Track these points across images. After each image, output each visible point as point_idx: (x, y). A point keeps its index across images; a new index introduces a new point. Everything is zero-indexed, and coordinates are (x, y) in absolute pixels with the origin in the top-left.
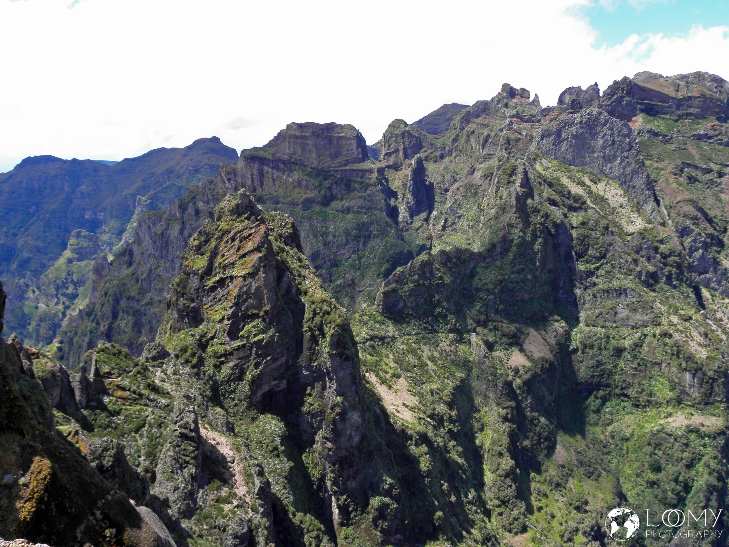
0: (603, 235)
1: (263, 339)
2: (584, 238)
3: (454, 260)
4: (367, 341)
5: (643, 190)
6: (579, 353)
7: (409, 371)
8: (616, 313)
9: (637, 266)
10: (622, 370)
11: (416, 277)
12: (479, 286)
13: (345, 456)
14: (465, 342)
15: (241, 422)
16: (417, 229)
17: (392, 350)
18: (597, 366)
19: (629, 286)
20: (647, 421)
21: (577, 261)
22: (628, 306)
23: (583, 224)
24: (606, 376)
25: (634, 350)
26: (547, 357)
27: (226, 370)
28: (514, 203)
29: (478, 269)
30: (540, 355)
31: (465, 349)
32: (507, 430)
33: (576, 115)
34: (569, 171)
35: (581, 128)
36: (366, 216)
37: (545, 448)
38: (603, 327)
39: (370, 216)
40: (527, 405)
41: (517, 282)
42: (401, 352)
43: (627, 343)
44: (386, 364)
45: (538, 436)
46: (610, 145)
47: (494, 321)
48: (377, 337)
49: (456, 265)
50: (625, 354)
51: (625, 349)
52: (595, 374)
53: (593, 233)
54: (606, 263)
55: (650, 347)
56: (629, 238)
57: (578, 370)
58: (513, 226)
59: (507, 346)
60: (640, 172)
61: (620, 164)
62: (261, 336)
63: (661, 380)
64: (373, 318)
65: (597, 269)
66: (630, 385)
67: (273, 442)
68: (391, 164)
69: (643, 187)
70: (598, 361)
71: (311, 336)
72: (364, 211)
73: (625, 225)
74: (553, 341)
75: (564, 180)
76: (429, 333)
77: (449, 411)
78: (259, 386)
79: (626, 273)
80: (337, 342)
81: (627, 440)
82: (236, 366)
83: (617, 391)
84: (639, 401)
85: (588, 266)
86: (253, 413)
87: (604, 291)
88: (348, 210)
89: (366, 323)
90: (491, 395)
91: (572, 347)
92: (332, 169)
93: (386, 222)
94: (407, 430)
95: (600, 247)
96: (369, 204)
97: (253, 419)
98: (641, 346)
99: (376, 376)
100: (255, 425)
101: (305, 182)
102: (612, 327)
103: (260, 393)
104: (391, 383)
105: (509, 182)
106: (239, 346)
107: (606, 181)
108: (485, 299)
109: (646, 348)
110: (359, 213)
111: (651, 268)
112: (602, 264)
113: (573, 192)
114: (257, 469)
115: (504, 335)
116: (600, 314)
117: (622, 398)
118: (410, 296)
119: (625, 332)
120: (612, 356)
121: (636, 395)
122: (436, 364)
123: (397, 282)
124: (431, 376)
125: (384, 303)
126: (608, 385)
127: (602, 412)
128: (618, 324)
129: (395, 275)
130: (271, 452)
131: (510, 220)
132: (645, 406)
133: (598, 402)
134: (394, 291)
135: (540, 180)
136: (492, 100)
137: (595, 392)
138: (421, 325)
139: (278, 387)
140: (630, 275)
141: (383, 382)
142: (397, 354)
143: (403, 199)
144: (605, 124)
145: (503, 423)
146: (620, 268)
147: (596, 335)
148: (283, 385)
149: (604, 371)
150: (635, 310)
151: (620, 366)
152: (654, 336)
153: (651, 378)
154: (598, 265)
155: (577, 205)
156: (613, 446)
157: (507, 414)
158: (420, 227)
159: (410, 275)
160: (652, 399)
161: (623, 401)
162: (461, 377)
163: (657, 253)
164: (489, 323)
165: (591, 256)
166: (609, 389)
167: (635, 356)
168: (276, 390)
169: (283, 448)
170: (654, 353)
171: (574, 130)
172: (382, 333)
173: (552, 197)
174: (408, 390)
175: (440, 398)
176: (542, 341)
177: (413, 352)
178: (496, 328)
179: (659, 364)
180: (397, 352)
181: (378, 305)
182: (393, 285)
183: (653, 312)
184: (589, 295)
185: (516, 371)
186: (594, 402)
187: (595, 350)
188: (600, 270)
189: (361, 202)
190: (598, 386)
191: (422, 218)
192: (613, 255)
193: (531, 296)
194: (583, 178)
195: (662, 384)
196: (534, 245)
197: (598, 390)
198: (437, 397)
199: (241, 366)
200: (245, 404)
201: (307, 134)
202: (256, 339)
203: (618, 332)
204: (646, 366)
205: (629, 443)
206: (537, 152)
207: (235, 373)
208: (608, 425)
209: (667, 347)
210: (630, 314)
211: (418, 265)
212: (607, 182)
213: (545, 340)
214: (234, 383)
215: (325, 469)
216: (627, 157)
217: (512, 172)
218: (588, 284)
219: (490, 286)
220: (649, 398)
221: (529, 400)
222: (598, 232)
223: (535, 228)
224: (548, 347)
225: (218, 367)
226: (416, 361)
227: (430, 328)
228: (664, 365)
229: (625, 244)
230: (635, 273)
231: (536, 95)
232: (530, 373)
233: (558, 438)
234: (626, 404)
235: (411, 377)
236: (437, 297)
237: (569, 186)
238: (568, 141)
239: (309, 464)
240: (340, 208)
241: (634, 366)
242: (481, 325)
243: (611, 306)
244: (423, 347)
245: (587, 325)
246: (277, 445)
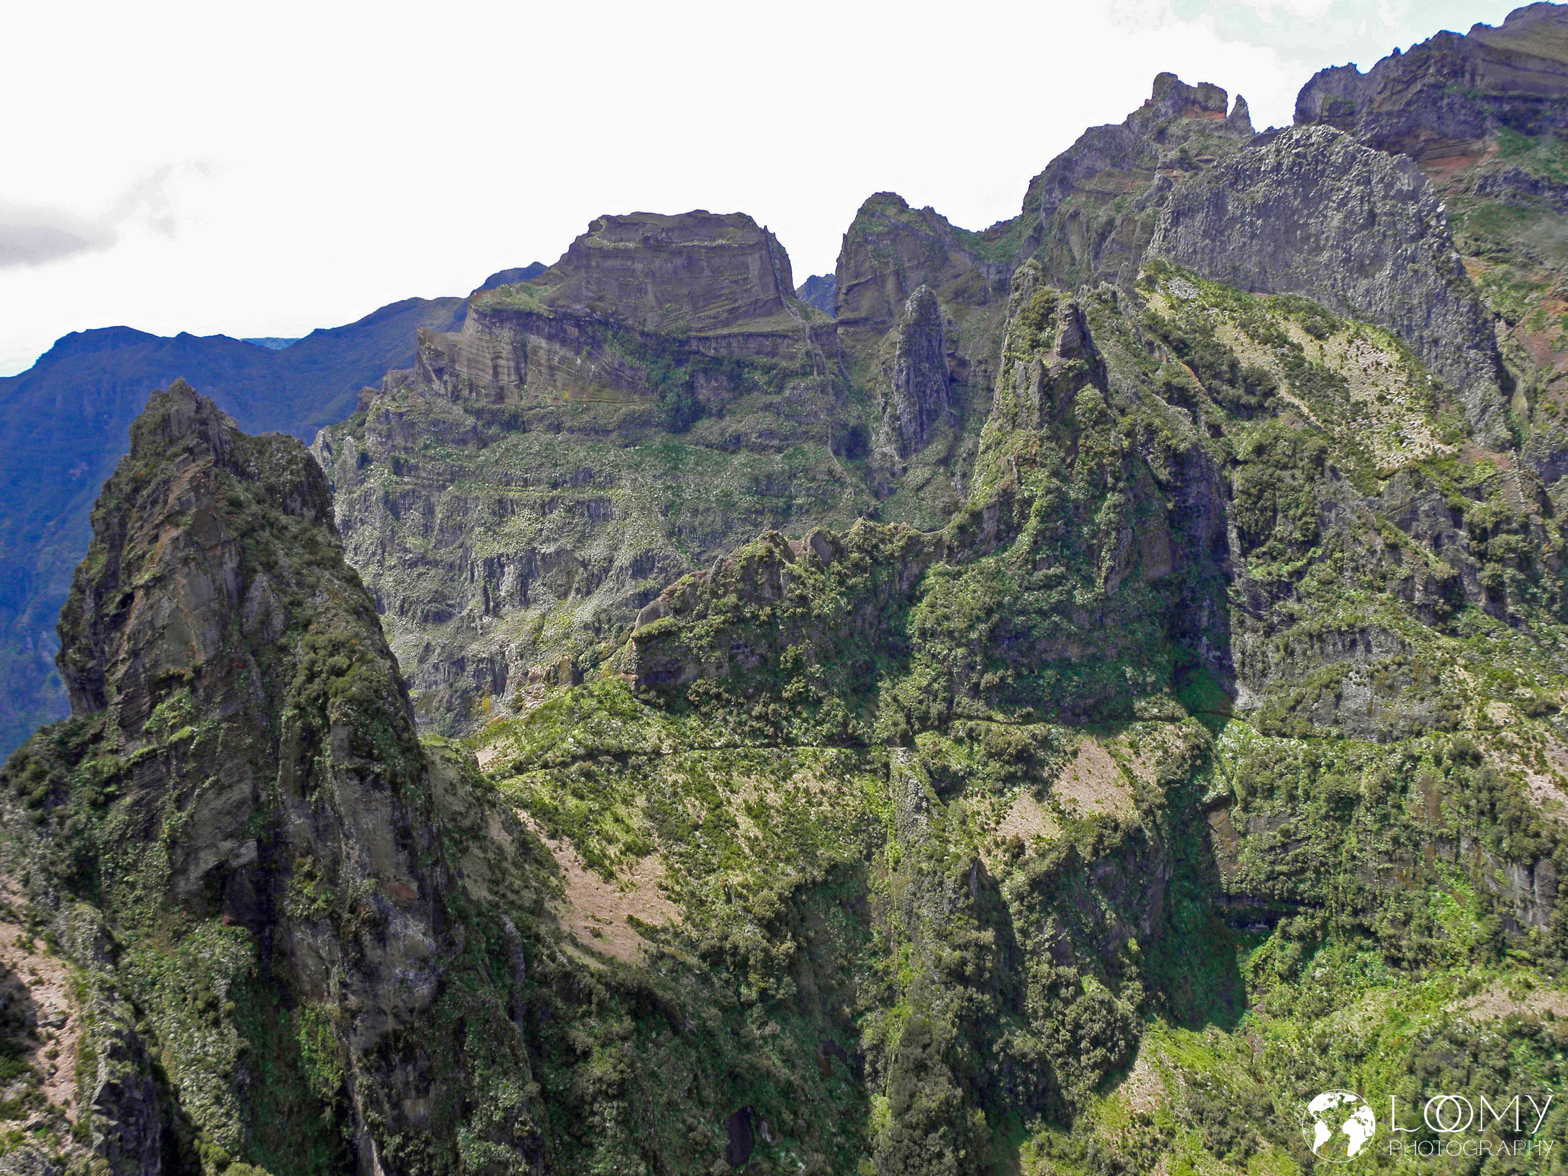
0: (1311, 479)
1: (191, 738)
2: (1262, 491)
3: (855, 555)
4: (573, 763)
5: (1459, 348)
6: (1236, 811)
7: (680, 839)
8: (1339, 697)
9: (1399, 562)
10: (1354, 858)
11: (732, 599)
12: (928, 625)
13: (395, 1032)
14: (874, 771)
15: (148, 941)
16: (920, 488)
17: (646, 786)
18: (1285, 847)
19: (1374, 619)
20: (1417, 1005)
21: (1244, 553)
22: (1372, 677)
23: (1260, 450)
24: (1310, 874)
25: (1381, 800)
26: (1120, 816)
27: (117, 816)
28: (1036, 401)
29: (931, 580)
30: (1098, 810)
31: (870, 789)
32: (955, 1006)
33: (1264, 150)
34: (1247, 307)
35: (1279, 183)
36: (779, 457)
37: (1095, 1066)
38: (1304, 737)
39: (789, 457)
40: (1040, 944)
41: (1040, 612)
42: (668, 791)
43: (1365, 783)
44: (617, 820)
45: (1073, 1032)
46: (1363, 227)
47: (970, 718)
48: (608, 752)
49: (858, 568)
50: (1360, 812)
51: (1359, 797)
52: (1278, 868)
53: (1286, 474)
54: (1322, 559)
55: (1427, 793)
56: (1382, 486)
57: (1233, 858)
58: (1035, 461)
59: (1000, 785)
60: (1451, 296)
61: (1394, 278)
62: (186, 731)
63: (1459, 887)
64: (608, 704)
65: (1299, 574)
66: (1375, 902)
67: (208, 989)
68: (863, 313)
69: (1459, 340)
70: (1286, 833)
71: (303, 729)
72: (776, 442)
73: (1379, 449)
74: (1149, 774)
75: (1228, 334)
76: (768, 746)
77: (765, 943)
78: (191, 854)
79: (1371, 586)
80: (351, 742)
81: (1360, 1058)
82: (137, 803)
83: (1345, 919)
84: (1399, 948)
85: (1274, 568)
86: (178, 917)
87: (1311, 636)
88: (734, 444)
89: (586, 717)
90: (924, 912)
91: (1211, 794)
92: (693, 334)
93: (830, 472)
94: (579, 976)
95: (1304, 514)
96: (787, 426)
97: (178, 936)
98: (1404, 790)
99: (577, 847)
100: (179, 950)
101: (628, 372)
102: (1328, 734)
103: (195, 873)
104: (615, 868)
105: (1035, 344)
106: (141, 756)
107: (1352, 330)
108: (945, 658)
109: (1416, 796)
110: (762, 449)
111: (1442, 569)
112: (1310, 563)
113: (1244, 365)
114: (108, 1043)
115: (991, 755)
116: (1298, 702)
117: (1357, 939)
118: (712, 647)
119: (1360, 749)
120: (1326, 817)
121: (1392, 931)
122: (766, 824)
123: (677, 612)
124: (739, 853)
125: (639, 667)
126: (1318, 903)
127: (1304, 977)
128: (1346, 729)
129: (671, 594)
130: (202, 1013)
131: (1026, 446)
132: (1415, 964)
133: (1293, 948)
134: (667, 634)
135: (1149, 336)
136: (1127, 124)
137: (1283, 921)
138: (741, 724)
139: (238, 856)
140: (1381, 590)
141: (593, 862)
142: (657, 797)
143: (884, 409)
144: (1345, 170)
145: (948, 985)
146: (1356, 569)
147: (1282, 759)
148: (249, 852)
149: (1303, 861)
150: (1390, 687)
151: (1347, 846)
152: (1438, 761)
153: (1430, 882)
154: (1299, 564)
155: (1253, 400)
156: (1322, 1075)
157: (964, 962)
158: (928, 482)
159: (714, 594)
160: (1434, 941)
161: (1360, 948)
162: (829, 859)
163: (1458, 524)
164: (957, 723)
165: (1281, 540)
166: (1321, 913)
167: (1386, 817)
168: (234, 864)
169: (231, 1005)
170: (1438, 811)
171: (1259, 190)
172: (626, 742)
173: (1175, 381)
174: (660, 886)
175: (746, 910)
176: (1116, 773)
177: (704, 790)
178: (972, 736)
179: (1452, 841)
180: (660, 790)
181: (626, 673)
182: (667, 621)
183: (1439, 693)
184: (1278, 650)
185: (1017, 849)
186: (1282, 948)
187: (1278, 803)
188: (1307, 579)
189: (768, 421)
190: (1292, 904)
191: (933, 459)
192: (1339, 535)
193: (1091, 650)
194: (1283, 325)
195: (1460, 899)
196: (1098, 510)
197: (1291, 914)
198: (738, 904)
199: (149, 803)
200: (158, 896)
201: (631, 245)
202: (174, 738)
203: (1343, 749)
204: (1416, 845)
205: (1365, 1067)
206: (1163, 258)
207: (137, 823)
208: (1317, 1016)
209: (1468, 792)
210: (1378, 699)
211: (738, 567)
212: (1357, 333)
213: (1127, 771)
214: (135, 847)
215: (349, 1064)
216: (1413, 259)
217: (1045, 316)
218: (1275, 619)
219: (958, 624)
220: (1425, 940)
221: (1049, 932)
222: (1298, 473)
223: (1100, 466)
224: (1130, 790)
225: (102, 805)
226: (704, 813)
227: (769, 730)
228: (1464, 844)
229: (1370, 504)
230: (1394, 583)
231: (1240, 100)
232: (1053, 856)
233: (1146, 1044)
234: (1367, 956)
235: (681, 855)
236: (791, 650)
237: (1237, 349)
238: (1243, 223)
239: (316, 1051)
240: (714, 438)
241: (1383, 847)
242: (934, 728)
243: (1326, 678)
244: (737, 779)
245: (1266, 733)
246: (216, 998)
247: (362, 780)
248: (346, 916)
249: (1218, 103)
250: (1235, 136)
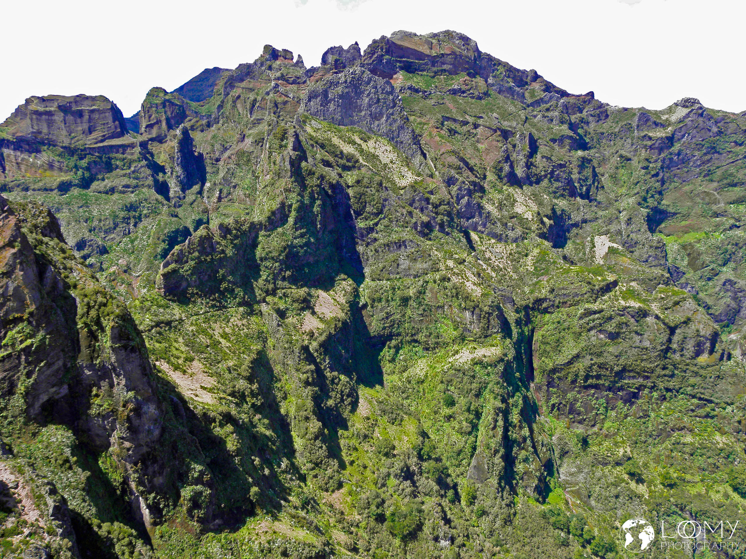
0: (378, 191)
2: (361, 196)
3: (234, 232)
4: (152, 329)
5: (410, 144)
6: (369, 308)
7: (202, 352)
8: (398, 265)
9: (412, 217)
10: (410, 318)
11: (196, 254)
12: (263, 255)
13: (147, 452)
14: (257, 314)
15: (19, 440)
16: (192, 204)
17: (181, 334)
18: (387, 318)
19: (407, 237)
20: (438, 362)
21: (356, 218)
22: (408, 257)
23: (358, 182)
24: (396, 325)
25: (418, 297)
26: (339, 316)
28: (289, 167)
29: (260, 238)
30: (332, 315)
31: (257, 321)
32: (310, 394)
33: (340, 75)
34: (340, 131)
35: (346, 87)
36: (133, 195)
37: (349, 404)
38: (388, 280)
39: (138, 195)
40: (325, 366)
41: (300, 246)
42: (191, 334)
43: (411, 292)
44: (177, 349)
45: (341, 394)
46: (376, 103)
47: (283, 289)
48: (162, 323)
49: (236, 237)
50: (411, 302)
51: (411, 297)
52: (386, 325)
53: (368, 190)
54: (384, 218)
55: (432, 293)
56: (402, 192)
57: (370, 324)
58: (290, 190)
59: (299, 312)
60: (406, 127)
61: (387, 121)
63: (445, 322)
64: (155, 303)
65: (376, 224)
66: (419, 331)
67: (62, 454)
68: (154, 136)
69: (409, 142)
70: (387, 313)
71: (88, 332)
72: (130, 189)
73: (397, 180)
74: (342, 300)
75: (336, 141)
76: (218, 310)
77: (250, 386)
79: (403, 226)
80: (120, 334)
81: (423, 382)
82: (4, 379)
83: (408, 338)
84: (428, 344)
85: (367, 222)
87: (384, 245)
88: (112, 190)
89: (148, 310)
90: (289, 362)
91: (361, 304)
92: (87, 146)
93: (157, 200)
94: (209, 413)
95: (377, 203)
96: (135, 182)
98: (424, 293)
99: (168, 363)
101: (57, 163)
102: (396, 278)
104: (184, 368)
105: (281, 146)
106: (3, 357)
107: (375, 139)
108: (271, 267)
109: (429, 294)
110: (124, 192)
111: (425, 219)
112: (380, 219)
113: (345, 152)
115: (294, 301)
116: (384, 268)
117: (413, 344)
118: (192, 274)
119: (408, 281)
120: (400, 306)
121: (426, 339)
122: (230, 341)
123: (176, 262)
124: (226, 354)
125: (165, 285)
126: (399, 334)
127: (397, 360)
128: (401, 275)
129: (173, 255)
130: (62, 466)
131: (286, 185)
132: (434, 348)
133: (392, 351)
134: (174, 271)
135: (312, 142)
136: (255, 63)
137: (388, 343)
138: (208, 303)
139: (58, 394)
140: (407, 227)
141: (176, 368)
142: (187, 337)
143: (172, 173)
144: (368, 83)
145: (305, 387)
146: (397, 221)
147: (382, 288)
148: (64, 390)
149: (394, 321)
150: (415, 259)
151: (407, 314)
152: (435, 282)
153: (436, 321)
154: (376, 220)
155: (350, 164)
156: (410, 390)
157: (308, 378)
158: (194, 201)
159: (190, 253)
160: (440, 340)
161: (414, 347)
162: (257, 349)
163: (428, 203)
164: (278, 291)
165: (369, 213)
166: (400, 338)
167: (420, 302)
168: (56, 397)
169: (75, 458)
170: (436, 298)
171: (339, 90)
172: (168, 317)
173: (325, 158)
174: (204, 372)
175: (238, 374)
176: (333, 301)
177: (204, 332)
178: (285, 295)
179: (442, 307)
180: (187, 334)
181: (159, 289)
182: (173, 266)
183: (431, 259)
184: (372, 251)
185: (311, 335)
186: (388, 352)
187: (383, 303)
188: (379, 225)
189: (126, 181)
190: (390, 337)
191: (195, 192)
192: (390, 209)
193: (316, 258)
194: (353, 137)
195: (446, 325)
196: (313, 207)
197: (391, 340)
198: (235, 374)
199: (9, 378)
200: (21, 419)
201: (52, 109)
203: (402, 282)
204: (431, 310)
205: (425, 384)
206: (306, 113)
207: (3, 388)
208: (404, 372)
209: (447, 291)
210: (411, 264)
211: (196, 241)
212: (377, 140)
213: (335, 300)
215: (126, 470)
216: (392, 114)
217: (283, 136)
218: (369, 241)
219: (275, 254)
220: (437, 340)
221: (328, 361)
222: (372, 189)
223: (312, 190)
224: (339, 306)
226: (208, 340)
227: (218, 304)
228: (446, 307)
229: (399, 198)
230: (411, 225)
231: (299, 56)
232: (325, 334)
233: (360, 392)
234: (417, 349)
235: (205, 358)
236: (221, 272)
237: (341, 146)
238: (335, 101)
239: (107, 469)
240: (102, 189)
241: (420, 313)
242: (270, 294)
243: (393, 259)
244: (213, 325)
245: (373, 280)
246: (67, 457)
247: (126, 349)
248: (121, 409)
249: (290, 57)
250: (298, 69)
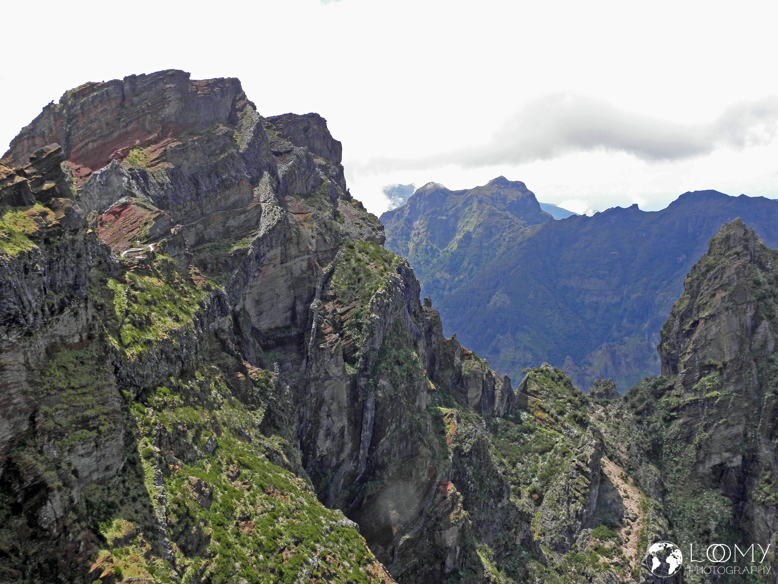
1: (717, 397)
27: (675, 427)
62: (715, 393)
71: (776, 405)
78: (708, 455)
82: (685, 423)
86: (696, 484)
97: (695, 494)
100: (695, 500)
103: (709, 465)
106: (691, 401)
114: (654, 535)
139: (731, 462)
148: (737, 461)
168: (729, 465)
199: (691, 424)
200: (688, 471)
202: (708, 395)
207: (683, 433)
214: (681, 445)
225: (668, 420)
246: (709, 530)
